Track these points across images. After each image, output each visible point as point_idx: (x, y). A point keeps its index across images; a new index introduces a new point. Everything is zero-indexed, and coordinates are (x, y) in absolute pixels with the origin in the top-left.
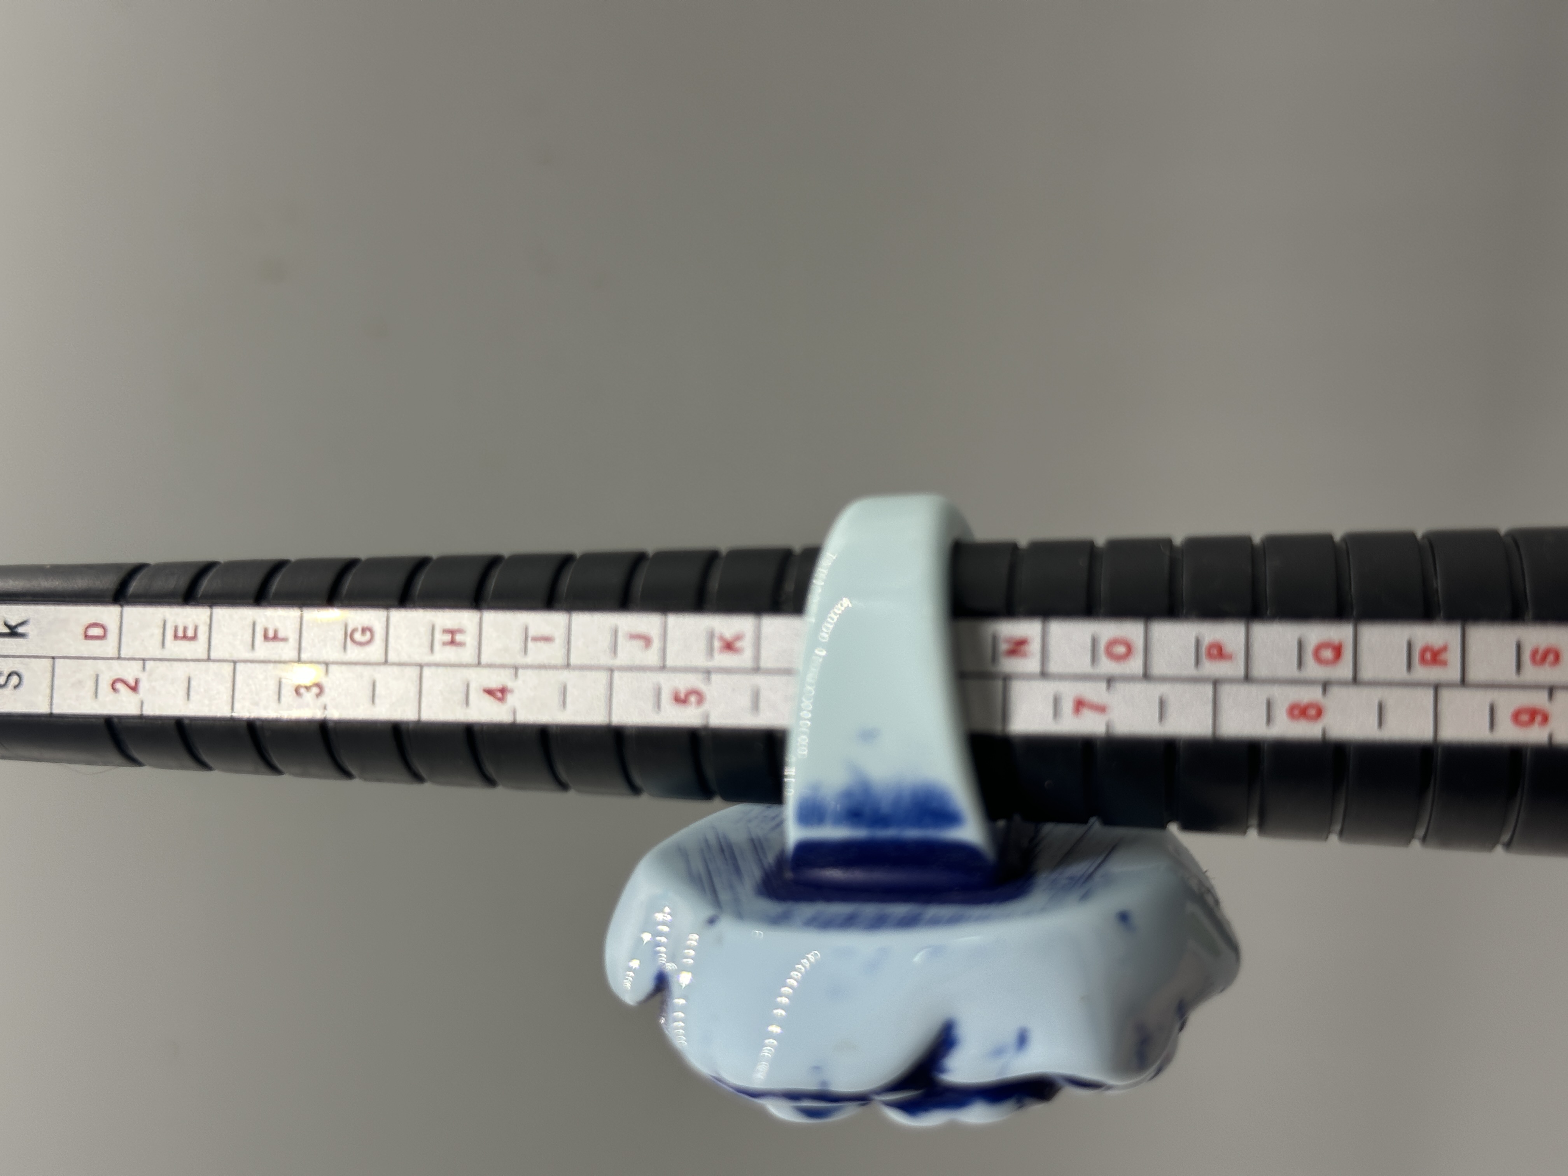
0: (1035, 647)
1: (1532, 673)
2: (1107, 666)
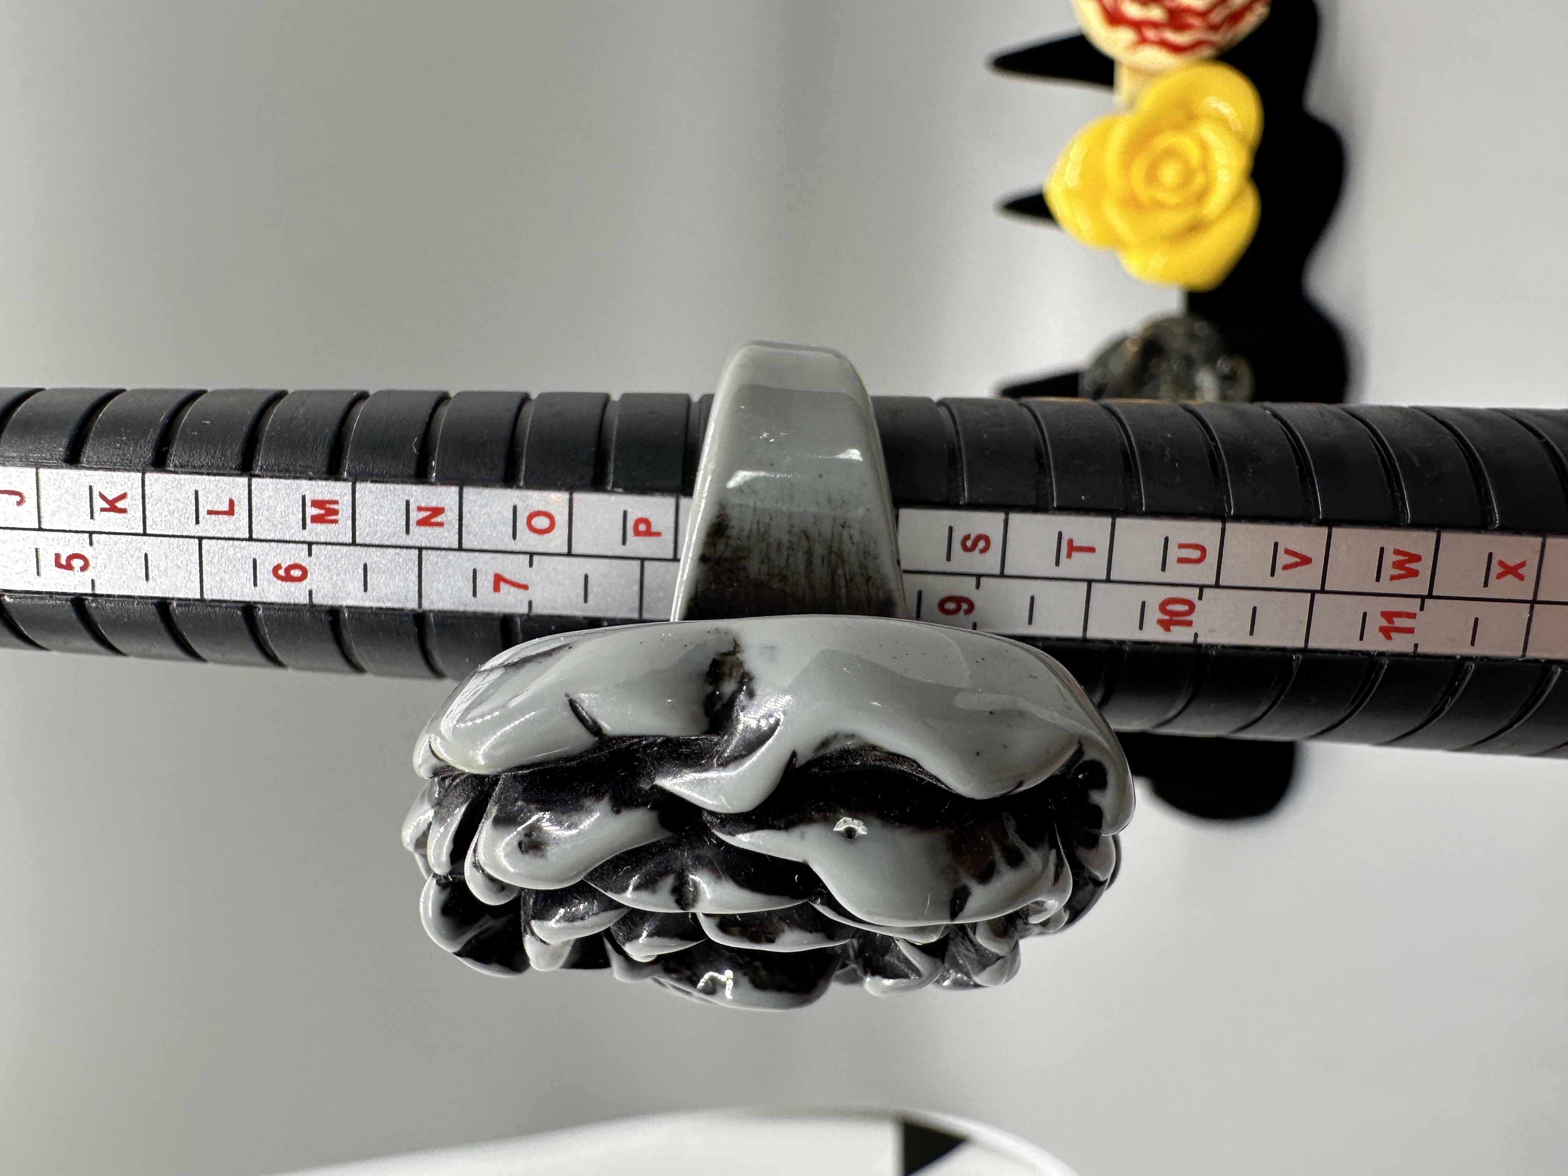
0: (450, 517)
1: (963, 561)
2: (528, 540)
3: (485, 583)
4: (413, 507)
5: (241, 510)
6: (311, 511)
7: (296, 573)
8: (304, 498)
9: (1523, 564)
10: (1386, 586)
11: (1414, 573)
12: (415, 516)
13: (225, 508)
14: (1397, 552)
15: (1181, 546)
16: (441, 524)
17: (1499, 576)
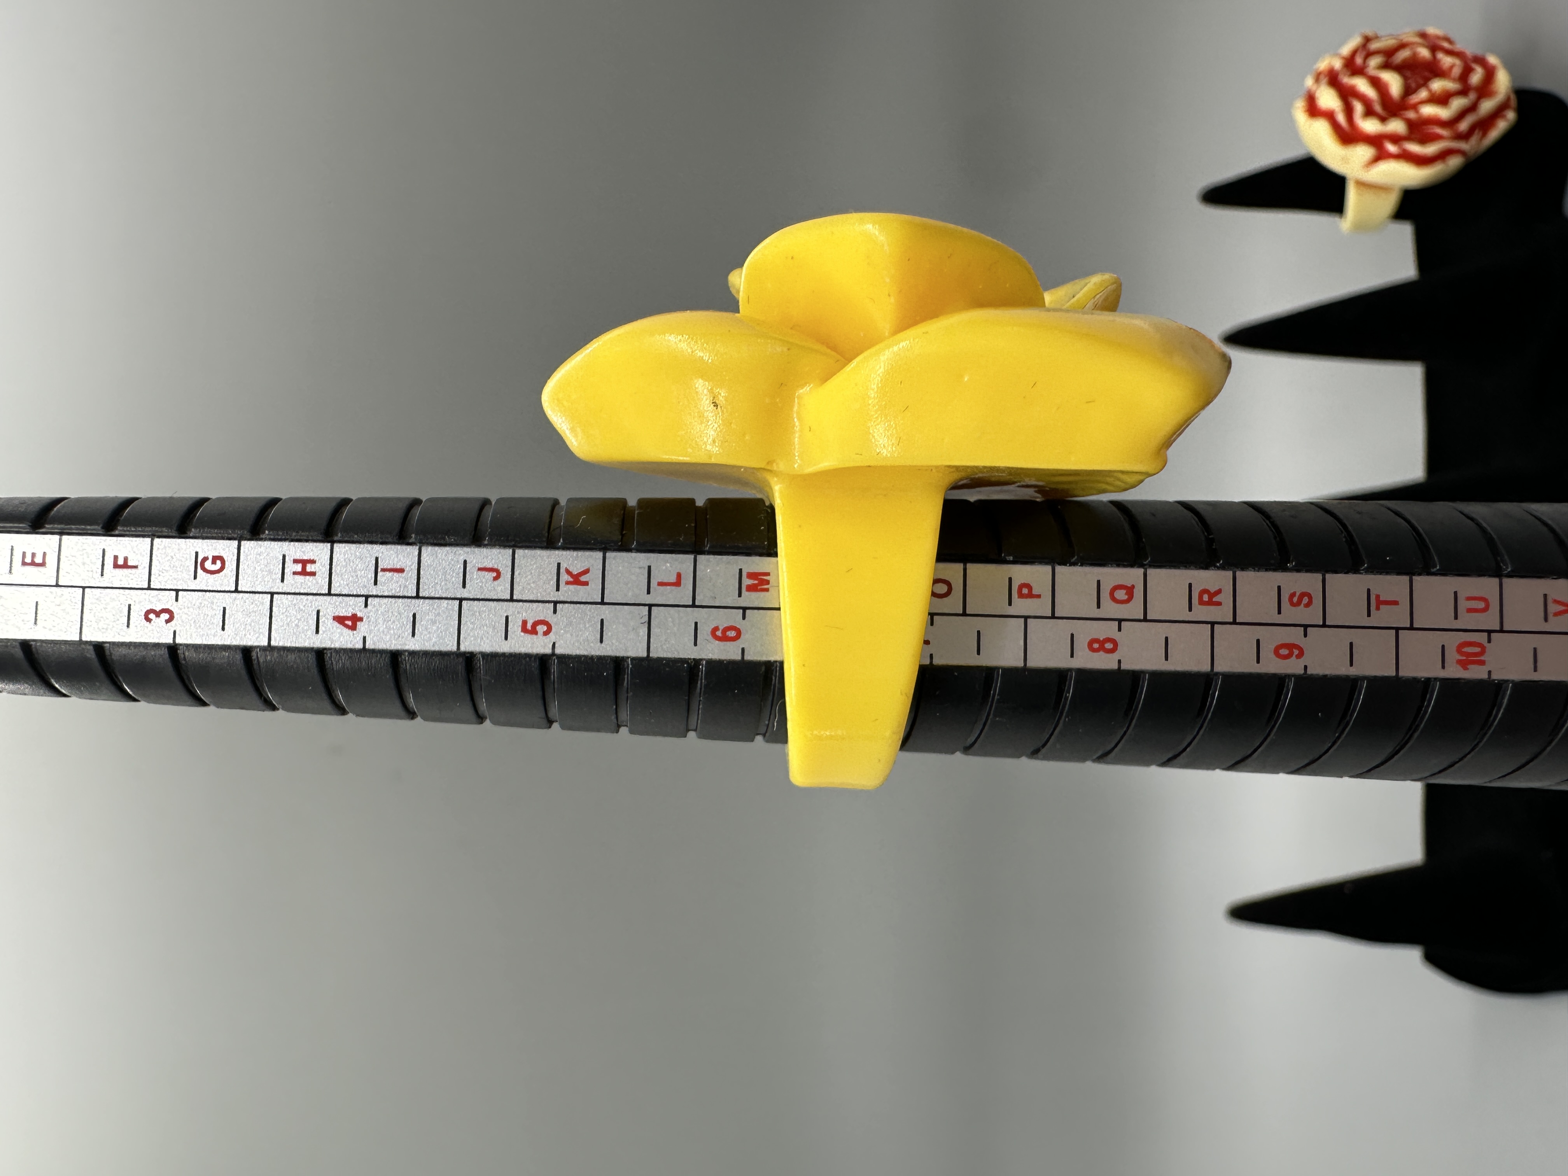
1: (1291, 614)
5: (688, 582)
6: (745, 582)
7: (732, 634)
8: (741, 570)
13: (673, 579)
15: (1469, 599)
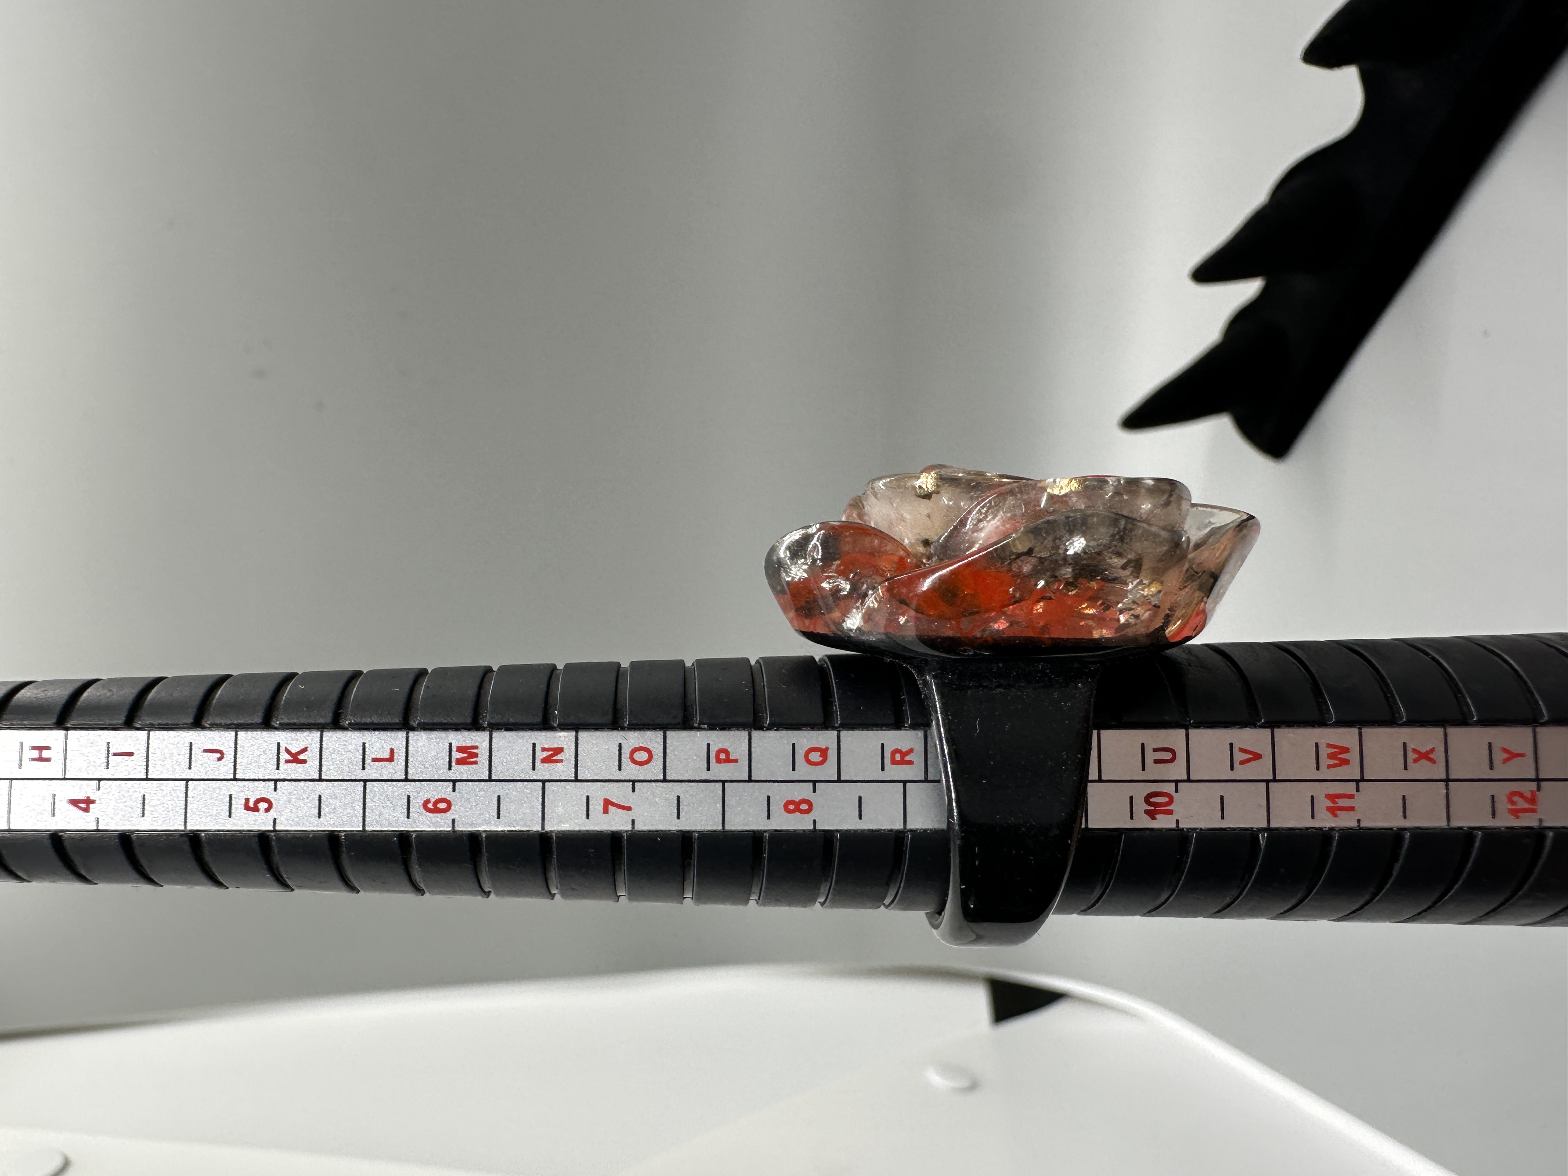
0: (568, 754)
2: (631, 771)
3: (597, 806)
4: (538, 748)
5: (400, 756)
6: (456, 755)
7: (442, 806)
8: (450, 744)
9: (1432, 750)
10: (1325, 774)
11: (1346, 762)
12: (540, 755)
13: (387, 755)
14: (1329, 746)
15: (1155, 750)
16: (561, 761)
17: (1415, 761)
